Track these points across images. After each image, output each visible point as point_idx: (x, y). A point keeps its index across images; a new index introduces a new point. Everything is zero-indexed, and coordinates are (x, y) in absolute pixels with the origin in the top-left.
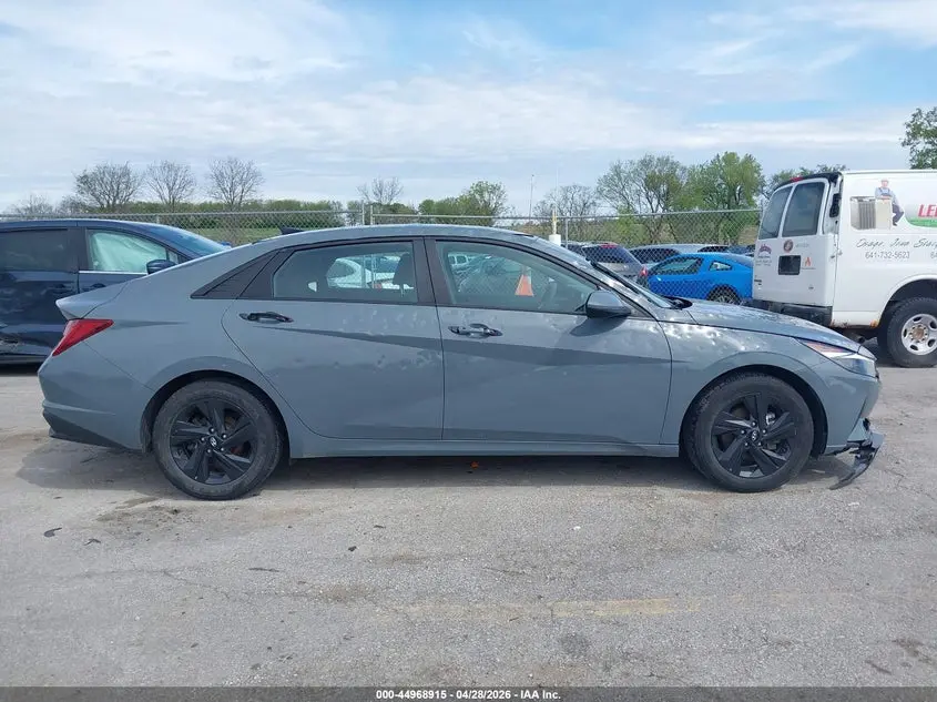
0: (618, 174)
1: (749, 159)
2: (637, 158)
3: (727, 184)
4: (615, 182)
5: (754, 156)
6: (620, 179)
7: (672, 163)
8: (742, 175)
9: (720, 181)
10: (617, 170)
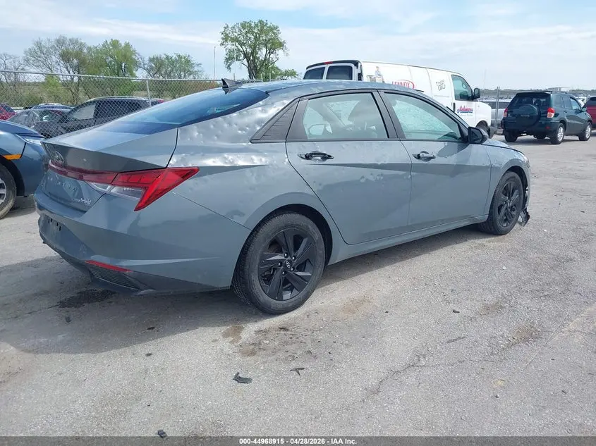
0: (40, 48)
1: (127, 45)
2: (53, 38)
3: (116, 61)
4: (38, 53)
5: (131, 44)
6: (42, 52)
7: (81, 44)
8: (125, 56)
9: (110, 59)
10: (39, 44)
